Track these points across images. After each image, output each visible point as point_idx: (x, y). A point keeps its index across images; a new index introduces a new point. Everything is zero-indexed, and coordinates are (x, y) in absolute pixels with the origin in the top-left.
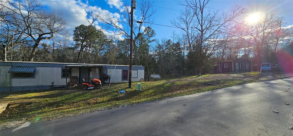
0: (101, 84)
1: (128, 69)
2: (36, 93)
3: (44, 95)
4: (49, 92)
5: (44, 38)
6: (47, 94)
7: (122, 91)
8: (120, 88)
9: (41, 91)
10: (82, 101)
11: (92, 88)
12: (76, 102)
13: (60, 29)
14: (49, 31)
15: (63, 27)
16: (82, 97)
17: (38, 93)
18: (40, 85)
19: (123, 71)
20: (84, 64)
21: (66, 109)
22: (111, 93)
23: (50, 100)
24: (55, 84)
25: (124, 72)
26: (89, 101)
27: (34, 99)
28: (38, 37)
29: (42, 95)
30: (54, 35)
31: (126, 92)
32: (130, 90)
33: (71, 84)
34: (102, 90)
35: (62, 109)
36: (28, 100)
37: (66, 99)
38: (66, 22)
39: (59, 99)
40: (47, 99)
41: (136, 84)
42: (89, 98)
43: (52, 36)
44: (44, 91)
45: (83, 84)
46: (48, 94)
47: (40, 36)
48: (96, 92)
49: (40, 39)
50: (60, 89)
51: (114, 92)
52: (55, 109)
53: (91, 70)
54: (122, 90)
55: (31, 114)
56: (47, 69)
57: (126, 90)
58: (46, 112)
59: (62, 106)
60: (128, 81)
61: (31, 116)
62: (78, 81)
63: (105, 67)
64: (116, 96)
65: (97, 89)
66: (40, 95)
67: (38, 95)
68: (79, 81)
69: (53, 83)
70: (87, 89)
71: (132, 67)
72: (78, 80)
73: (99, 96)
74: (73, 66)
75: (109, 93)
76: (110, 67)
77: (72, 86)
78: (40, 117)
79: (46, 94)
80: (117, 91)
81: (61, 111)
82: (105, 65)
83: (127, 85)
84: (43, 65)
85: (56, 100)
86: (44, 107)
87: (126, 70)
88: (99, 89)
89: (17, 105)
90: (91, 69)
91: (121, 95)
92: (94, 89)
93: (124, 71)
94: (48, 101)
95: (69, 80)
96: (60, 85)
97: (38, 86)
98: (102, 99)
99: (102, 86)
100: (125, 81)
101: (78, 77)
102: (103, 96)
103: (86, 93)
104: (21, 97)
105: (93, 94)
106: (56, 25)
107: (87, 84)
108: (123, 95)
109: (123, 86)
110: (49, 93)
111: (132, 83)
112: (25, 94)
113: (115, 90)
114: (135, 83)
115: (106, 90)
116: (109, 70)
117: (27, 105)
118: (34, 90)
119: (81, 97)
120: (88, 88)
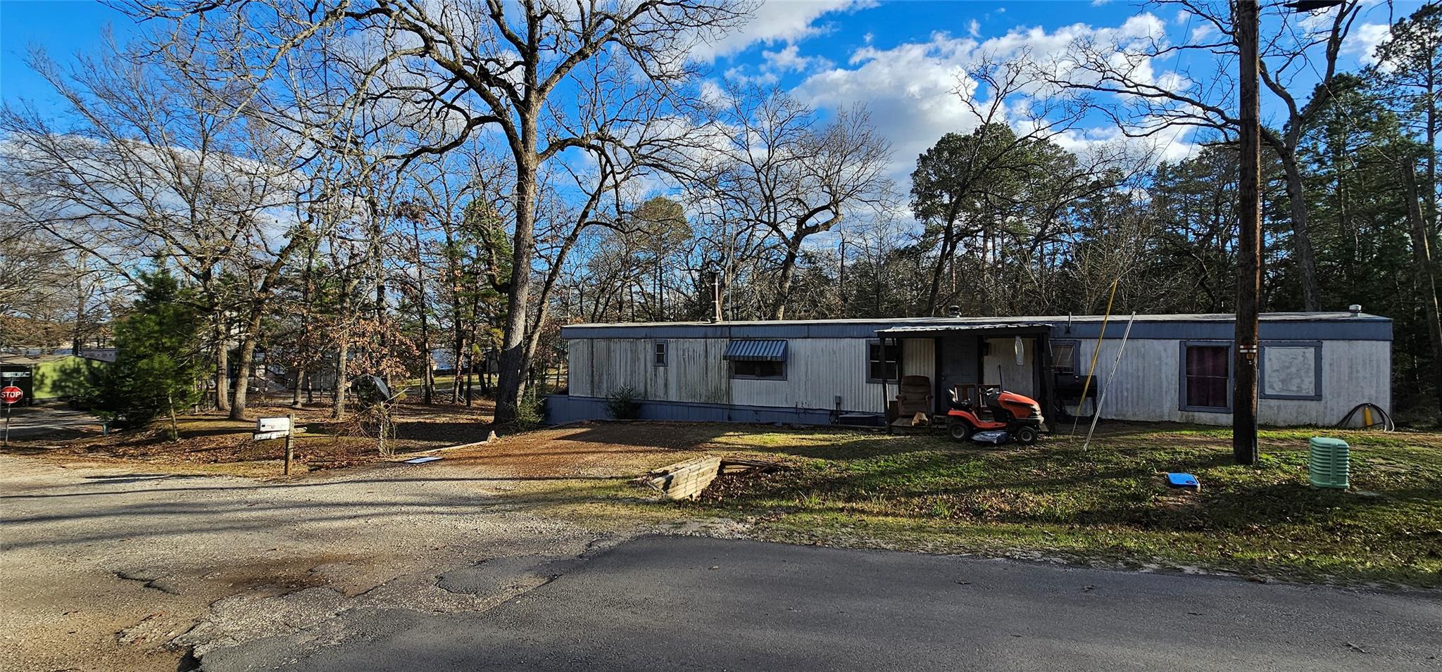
0: (1041, 419)
1: (1226, 337)
2: (790, 436)
3: (809, 443)
4: (826, 436)
5: (815, 229)
6: (820, 443)
7: (1178, 478)
8: (1162, 456)
9: (802, 429)
10: (946, 491)
11: (993, 436)
12: (920, 495)
13: (861, 181)
14: (825, 199)
15: (870, 171)
16: (948, 476)
17: (795, 433)
18: (800, 406)
19: (1190, 349)
20: (958, 319)
21: (879, 514)
22: (1102, 476)
23: (830, 469)
24: (846, 407)
25: (1201, 360)
26: (977, 498)
27: (782, 456)
28: (795, 228)
29: (805, 443)
30: (843, 210)
31: (1214, 484)
32: (1243, 475)
33: (902, 410)
34: (1047, 455)
35: (863, 512)
36: (766, 454)
37: (883, 474)
38: (884, 147)
39: (858, 467)
40: (821, 461)
41: (1306, 440)
42: (980, 487)
43: (836, 214)
44: (812, 429)
45: (952, 412)
46: (823, 443)
47: (801, 221)
48: (1016, 461)
49: (799, 237)
50: (862, 429)
51: (1123, 473)
52: (840, 505)
53: (987, 345)
54: (1177, 471)
55: (771, 507)
56: (822, 344)
57: (1214, 473)
58: (812, 511)
59: (865, 499)
60: (1227, 419)
61: (769, 515)
62: (930, 398)
63: (1068, 331)
64: (1136, 498)
65: (1023, 444)
66: (798, 444)
67: (794, 443)
68: (933, 400)
69: (839, 401)
70: (968, 439)
71: (1258, 327)
72: (933, 394)
73: (1027, 484)
74: (909, 329)
75: (1091, 477)
76: (1093, 331)
77: (905, 420)
78: (792, 524)
79: (815, 443)
80: (1139, 472)
81: (856, 517)
82: (1065, 318)
83: (1218, 443)
84: (808, 333)
85: (846, 470)
86: (807, 491)
87: (1214, 343)
88: (1029, 444)
89: (742, 469)
90: (989, 341)
91: (1170, 500)
92: (1002, 444)
93: (1200, 349)
94: (820, 469)
95: (893, 391)
96: (863, 413)
97: (797, 411)
98: (1045, 499)
99: (1046, 434)
100: (1205, 417)
101: (932, 379)
102: (1050, 485)
103: (966, 457)
104: (750, 442)
105: (996, 465)
106: (849, 172)
107: (972, 416)
108: (1182, 500)
109: (1185, 443)
110: (825, 440)
111: (1260, 433)
112: (761, 433)
113: (1128, 462)
114: (1297, 434)
115: (1068, 456)
116: (1087, 347)
117: (765, 471)
118: (784, 424)
119: (940, 475)
120: (976, 437)
